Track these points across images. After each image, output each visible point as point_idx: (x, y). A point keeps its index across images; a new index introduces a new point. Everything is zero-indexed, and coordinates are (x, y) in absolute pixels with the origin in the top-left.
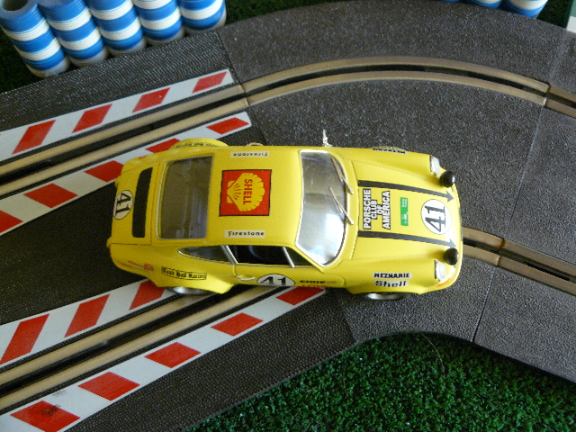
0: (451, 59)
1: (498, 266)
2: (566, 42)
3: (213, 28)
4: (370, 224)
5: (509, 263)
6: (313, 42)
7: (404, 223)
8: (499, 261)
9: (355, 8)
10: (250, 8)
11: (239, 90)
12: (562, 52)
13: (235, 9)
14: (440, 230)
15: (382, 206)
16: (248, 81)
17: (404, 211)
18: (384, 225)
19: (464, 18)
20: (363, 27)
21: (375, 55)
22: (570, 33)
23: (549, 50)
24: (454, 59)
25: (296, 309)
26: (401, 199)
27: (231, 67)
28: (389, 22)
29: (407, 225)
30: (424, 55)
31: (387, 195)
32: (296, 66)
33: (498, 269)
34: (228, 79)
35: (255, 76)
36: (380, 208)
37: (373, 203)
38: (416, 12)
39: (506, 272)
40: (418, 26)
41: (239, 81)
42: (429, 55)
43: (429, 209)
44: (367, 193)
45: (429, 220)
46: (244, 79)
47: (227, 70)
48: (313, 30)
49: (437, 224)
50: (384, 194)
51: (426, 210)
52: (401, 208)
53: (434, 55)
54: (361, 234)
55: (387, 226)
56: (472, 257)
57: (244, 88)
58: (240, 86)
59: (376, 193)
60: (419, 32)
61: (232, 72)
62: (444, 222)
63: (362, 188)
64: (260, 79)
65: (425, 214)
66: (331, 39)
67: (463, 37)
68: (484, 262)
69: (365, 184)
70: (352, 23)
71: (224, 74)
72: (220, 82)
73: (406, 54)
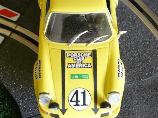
4: (70, 56)
7: (72, 76)
14: (71, 101)
15: (82, 63)
17: (80, 76)
18: (70, 65)
26: (88, 75)
29: (71, 78)
31: (89, 66)
36: (80, 62)
37: (83, 58)
43: (84, 93)
44: (89, 54)
45: (76, 93)
49: (74, 99)
50: (89, 64)
51: (83, 91)
52: (82, 75)
54: (63, 52)
55: (70, 66)
59: (90, 60)
62: (77, 105)
63: (91, 52)
65: (80, 91)
69: (94, 54)
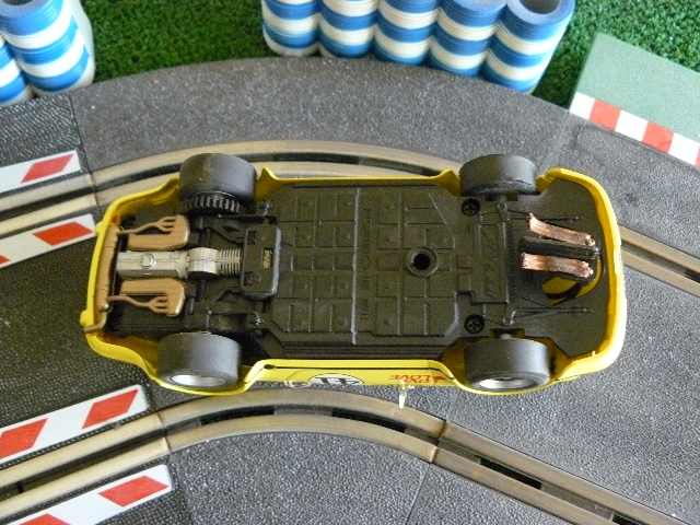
0: (396, 147)
1: (434, 463)
2: (567, 128)
3: (66, 91)
5: (449, 458)
6: (201, 116)
8: (436, 456)
9: (269, 69)
10: (130, 62)
11: (86, 181)
12: (561, 143)
13: (109, 62)
16: (101, 169)
19: (422, 87)
20: (275, 97)
21: (287, 138)
22: (574, 117)
23: (542, 140)
24: (402, 147)
25: (126, 513)
27: (80, 148)
28: (314, 90)
30: (356, 140)
32: (171, 150)
33: (433, 466)
34: (74, 164)
35: (113, 162)
38: (355, 77)
39: (445, 472)
40: (355, 97)
41: (87, 168)
42: (365, 142)
46: (96, 167)
47: (74, 153)
48: (204, 97)
53: (374, 141)
56: (393, 448)
57: (93, 179)
58: (88, 176)
60: (356, 105)
61: (79, 155)
64: (117, 167)
66: (226, 112)
67: (418, 115)
68: (411, 455)
70: (260, 91)
71: (68, 158)
72: (61, 169)
73: (331, 138)
